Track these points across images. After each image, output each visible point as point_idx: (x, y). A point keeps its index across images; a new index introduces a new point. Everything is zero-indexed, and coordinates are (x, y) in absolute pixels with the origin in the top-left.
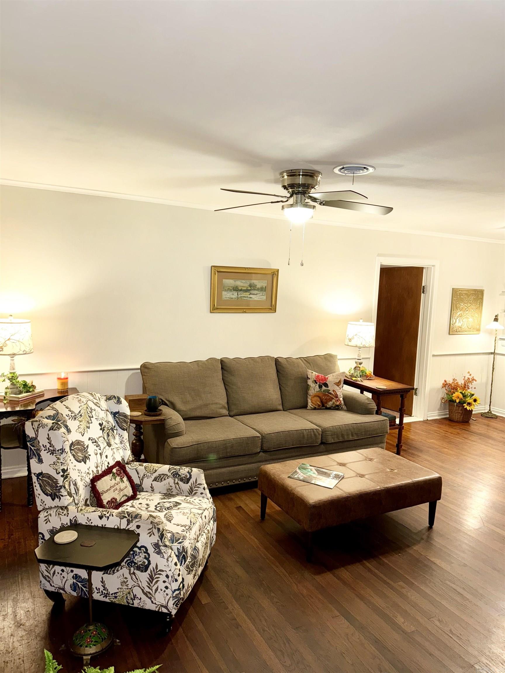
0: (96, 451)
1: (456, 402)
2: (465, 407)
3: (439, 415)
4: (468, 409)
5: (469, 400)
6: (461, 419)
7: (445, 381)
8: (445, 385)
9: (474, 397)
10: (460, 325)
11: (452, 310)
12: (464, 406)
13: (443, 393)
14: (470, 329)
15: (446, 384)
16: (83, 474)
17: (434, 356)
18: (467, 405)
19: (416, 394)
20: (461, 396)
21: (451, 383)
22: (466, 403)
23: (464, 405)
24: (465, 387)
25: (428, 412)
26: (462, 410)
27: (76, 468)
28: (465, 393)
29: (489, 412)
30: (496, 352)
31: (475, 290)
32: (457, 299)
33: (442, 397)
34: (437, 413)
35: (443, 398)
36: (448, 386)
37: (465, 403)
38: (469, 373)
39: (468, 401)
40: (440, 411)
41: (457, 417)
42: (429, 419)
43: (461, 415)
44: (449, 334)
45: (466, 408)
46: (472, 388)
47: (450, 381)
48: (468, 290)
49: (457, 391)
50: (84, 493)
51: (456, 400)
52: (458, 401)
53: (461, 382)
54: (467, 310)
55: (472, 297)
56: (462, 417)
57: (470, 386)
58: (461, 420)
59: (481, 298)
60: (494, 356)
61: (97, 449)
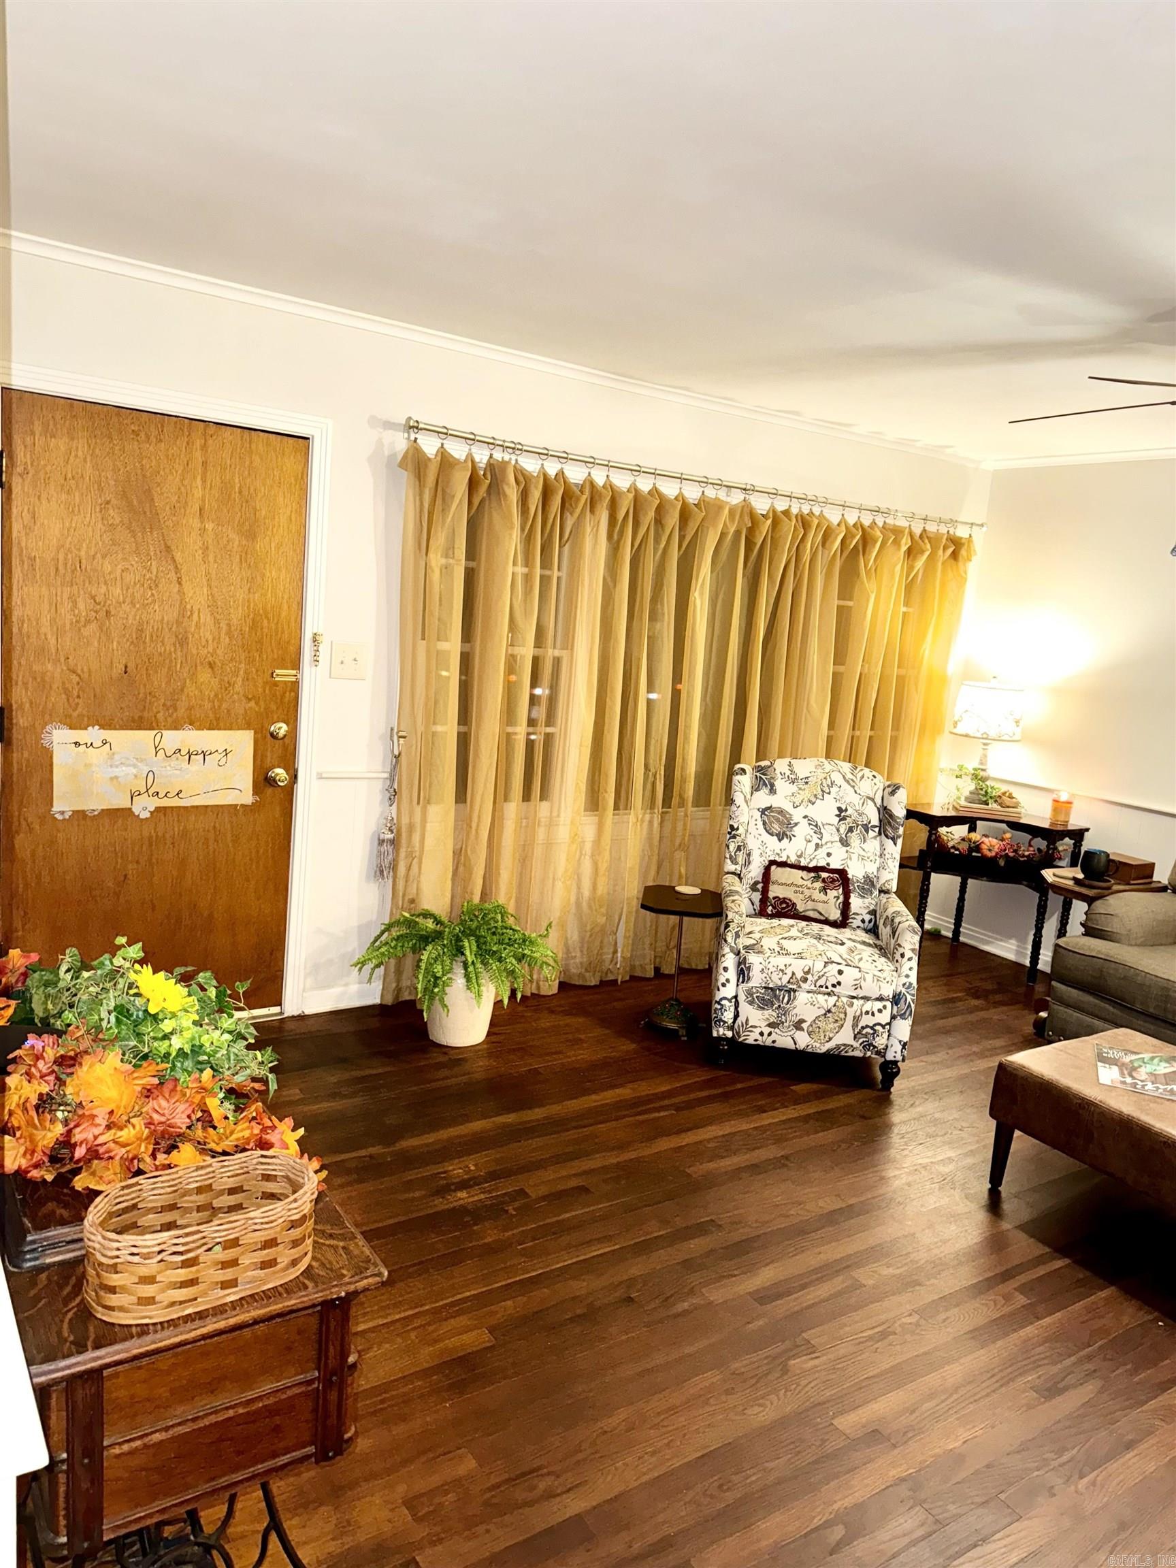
0: (808, 837)
16: (767, 850)
27: (761, 838)
50: (755, 872)
61: (815, 836)
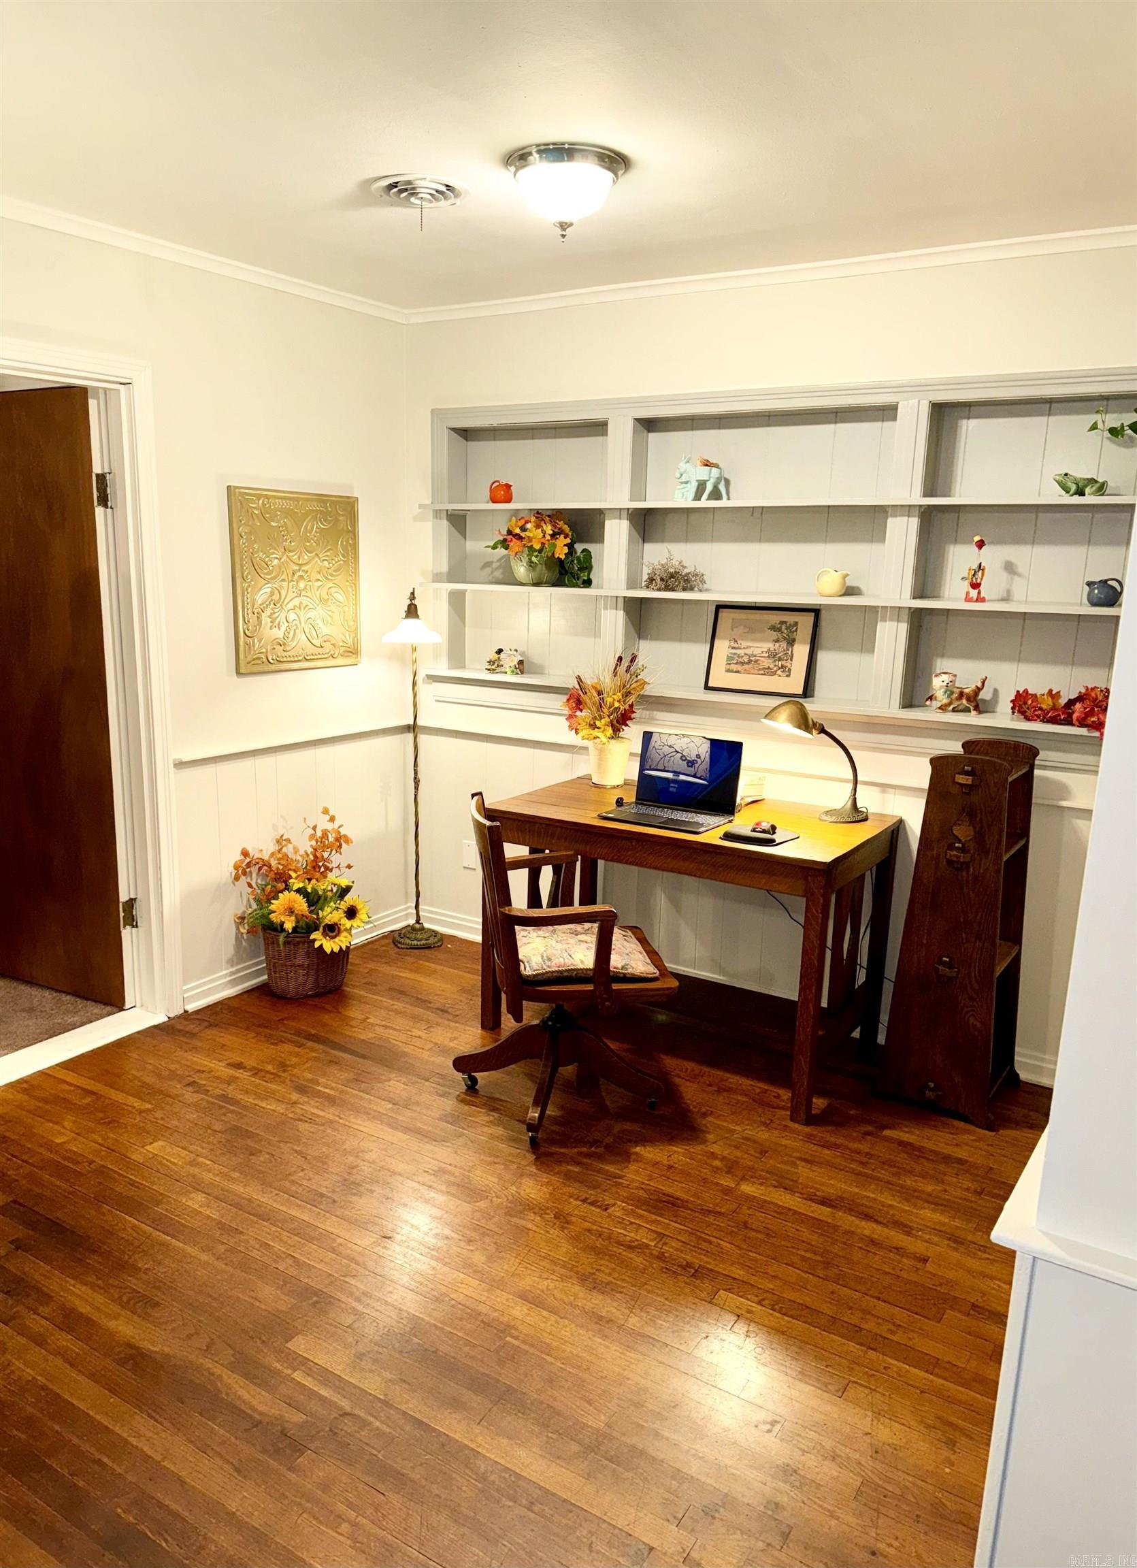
1: (283, 930)
2: (317, 945)
3: (234, 983)
4: (328, 951)
5: (331, 914)
6: (310, 985)
7: (245, 853)
8: (246, 866)
9: (349, 899)
10: (279, 634)
11: (238, 575)
12: (314, 940)
13: (239, 901)
14: (320, 650)
15: (248, 866)
17: (180, 765)
18: (325, 934)
19: (132, 921)
20: (301, 904)
21: (266, 858)
22: (321, 929)
23: (312, 937)
24: (317, 867)
25: (185, 983)
26: (308, 954)
28: (314, 890)
29: (418, 926)
30: (420, 722)
31: (323, 499)
32: (250, 533)
33: (240, 913)
34: (225, 976)
35: (242, 918)
36: (260, 869)
37: (317, 929)
38: (326, 811)
39: (327, 921)
40: (238, 963)
41: (293, 984)
42: (191, 1007)
43: (308, 973)
44: (239, 673)
45: (321, 945)
46: (338, 867)
47: (263, 847)
48: (297, 498)
49: (287, 888)
51: (282, 924)
52: (289, 926)
53: (301, 847)
54: (301, 577)
55: (316, 527)
56: (311, 978)
57: (335, 859)
58: (311, 990)
59: (349, 531)
60: (415, 738)
